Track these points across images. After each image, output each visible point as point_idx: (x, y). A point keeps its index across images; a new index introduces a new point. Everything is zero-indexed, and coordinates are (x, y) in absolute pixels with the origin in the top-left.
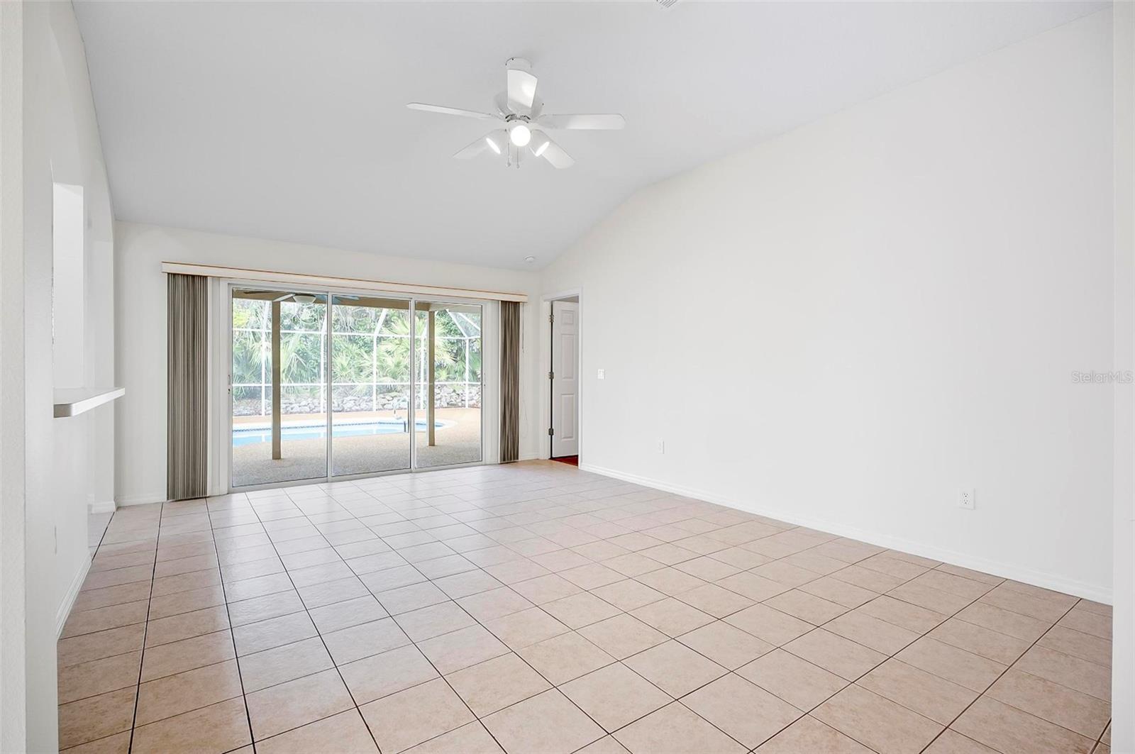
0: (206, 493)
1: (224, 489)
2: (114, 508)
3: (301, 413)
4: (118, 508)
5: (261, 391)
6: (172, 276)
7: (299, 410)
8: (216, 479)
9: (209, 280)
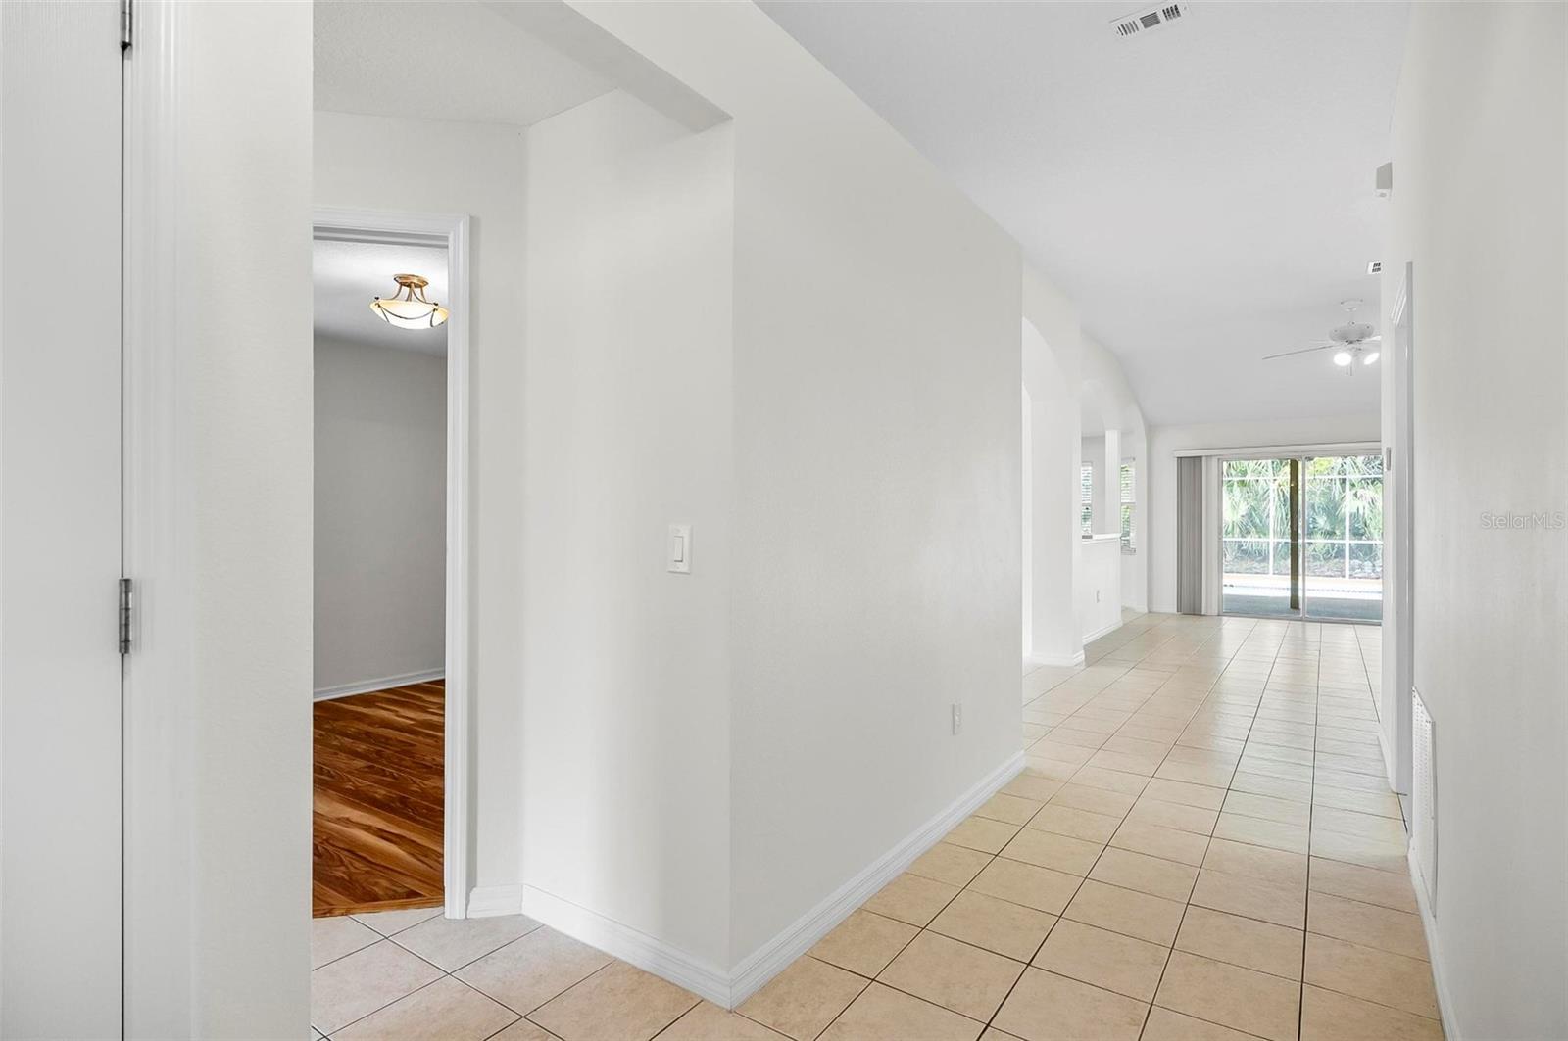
0: (1200, 612)
1: (1217, 612)
2: (1146, 611)
4: (1150, 612)
6: (1180, 459)
8: (1209, 605)
9: (1204, 459)
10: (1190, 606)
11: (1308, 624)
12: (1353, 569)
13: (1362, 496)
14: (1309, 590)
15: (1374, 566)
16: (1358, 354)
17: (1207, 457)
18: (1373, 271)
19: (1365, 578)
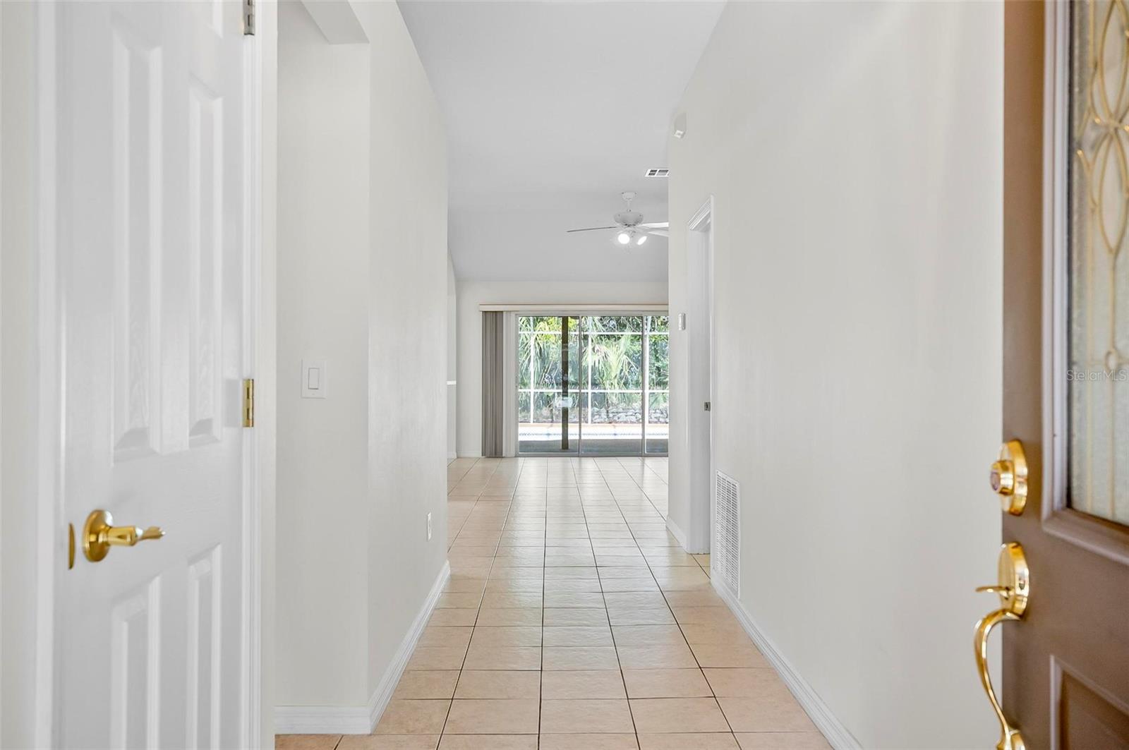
0: (502, 454)
1: (513, 453)
2: (456, 457)
3: (626, 422)
4: (458, 458)
5: (587, 397)
6: (485, 312)
7: (625, 420)
8: (508, 447)
9: (504, 313)
10: (493, 449)
11: (583, 458)
12: (593, 415)
13: (598, 351)
14: (584, 434)
15: (607, 412)
16: (633, 235)
17: (507, 311)
18: (650, 174)
19: (602, 422)
